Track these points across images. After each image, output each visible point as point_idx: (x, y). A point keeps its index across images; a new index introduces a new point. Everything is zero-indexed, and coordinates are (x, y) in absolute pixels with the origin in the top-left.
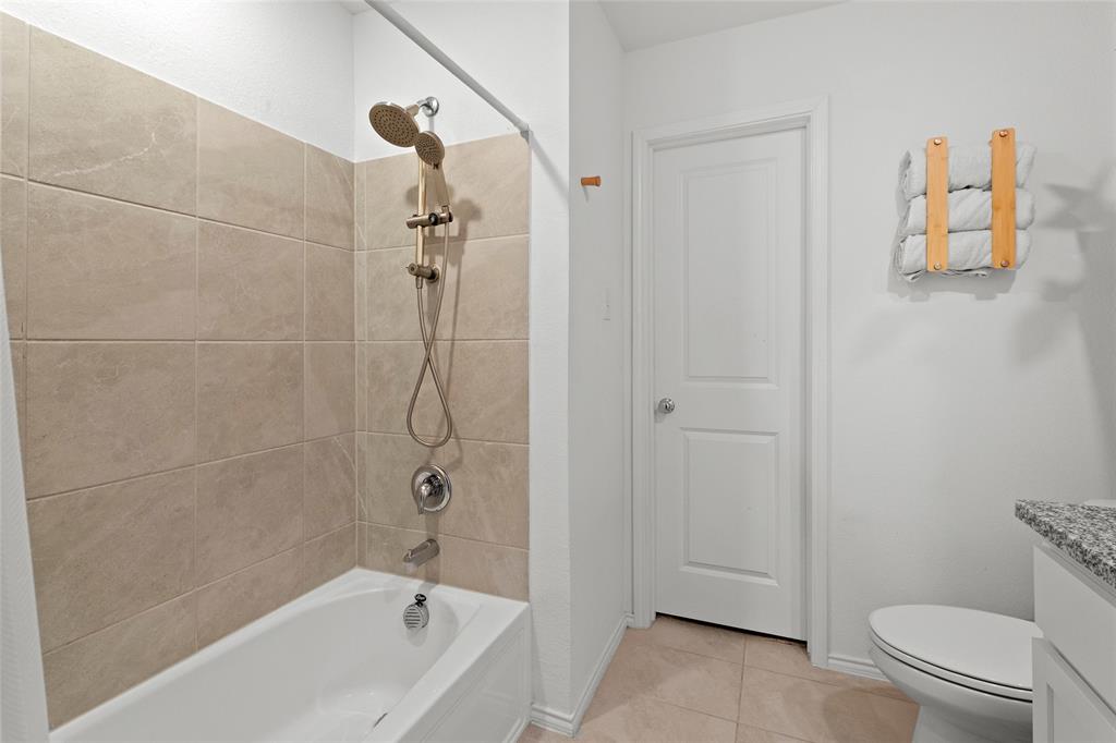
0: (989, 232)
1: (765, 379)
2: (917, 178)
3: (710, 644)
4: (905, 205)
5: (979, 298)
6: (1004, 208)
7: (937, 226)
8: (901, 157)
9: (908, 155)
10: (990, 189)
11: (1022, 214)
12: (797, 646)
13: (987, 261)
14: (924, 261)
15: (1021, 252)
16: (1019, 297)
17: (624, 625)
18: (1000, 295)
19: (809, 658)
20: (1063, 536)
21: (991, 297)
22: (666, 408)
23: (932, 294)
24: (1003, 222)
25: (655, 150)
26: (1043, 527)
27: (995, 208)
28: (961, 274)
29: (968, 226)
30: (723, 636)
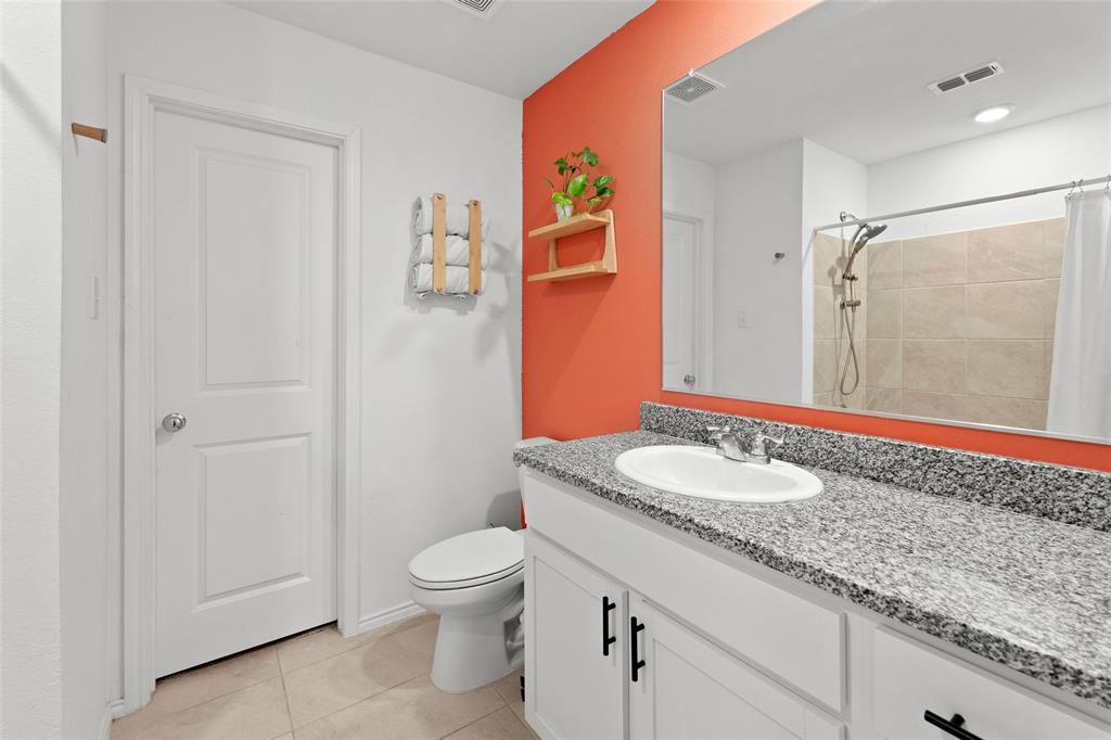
0: (467, 269)
1: (298, 382)
2: (427, 220)
3: (238, 675)
4: (418, 237)
5: (460, 313)
6: (475, 253)
7: (439, 259)
8: (414, 200)
9: (419, 199)
10: (467, 239)
11: (484, 261)
12: (328, 629)
13: (466, 289)
14: (431, 283)
15: (483, 286)
16: (478, 315)
17: (110, 719)
18: (470, 312)
19: (341, 634)
20: (545, 465)
21: (465, 314)
22: (173, 425)
23: (433, 309)
24: (474, 264)
25: (156, 109)
26: (533, 463)
27: (471, 253)
28: (451, 296)
29: (457, 262)
30: (251, 660)
